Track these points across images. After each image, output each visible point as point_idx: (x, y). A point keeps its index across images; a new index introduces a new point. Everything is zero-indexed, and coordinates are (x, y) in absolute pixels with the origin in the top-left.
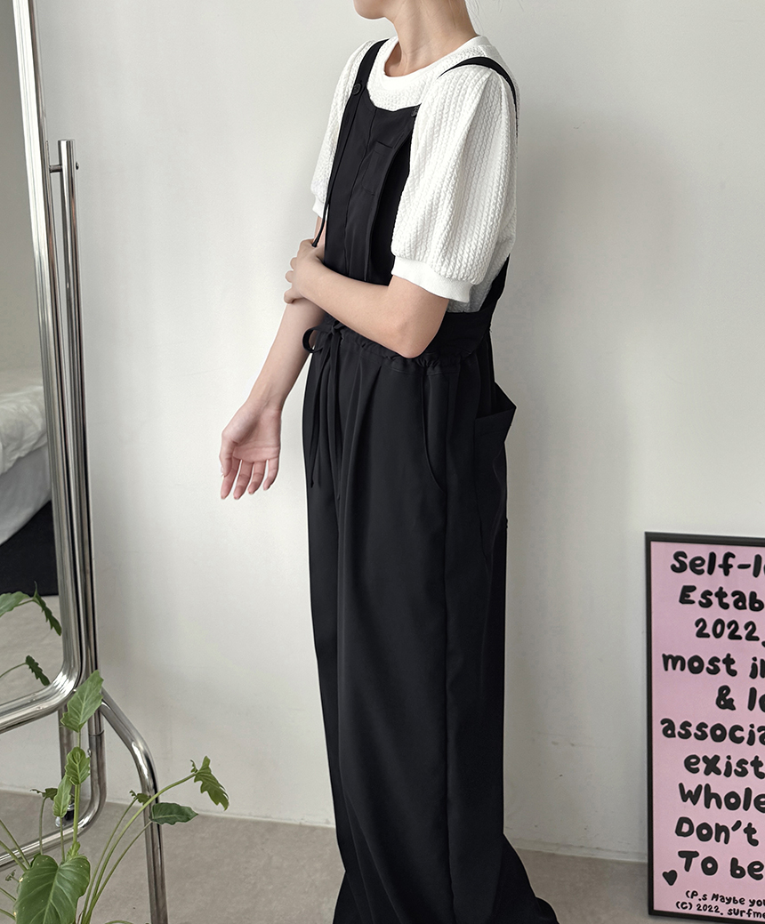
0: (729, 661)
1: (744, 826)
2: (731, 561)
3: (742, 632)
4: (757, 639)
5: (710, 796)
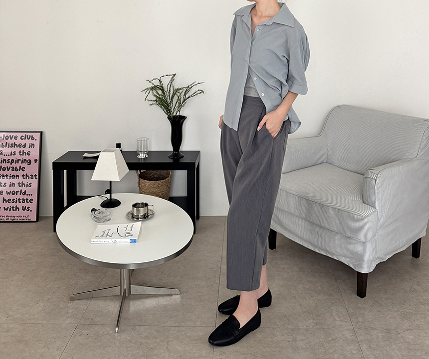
4: (2, 154)
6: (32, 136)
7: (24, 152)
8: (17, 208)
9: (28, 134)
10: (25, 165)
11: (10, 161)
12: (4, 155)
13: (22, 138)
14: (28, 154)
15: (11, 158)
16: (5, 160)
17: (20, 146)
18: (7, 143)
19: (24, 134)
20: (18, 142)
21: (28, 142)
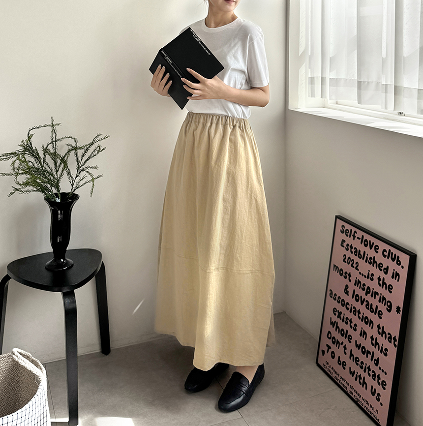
0: (350, 276)
1: (344, 345)
2: (356, 235)
3: (355, 265)
4: (358, 270)
5: (337, 327)
6: (398, 257)
7: (384, 283)
8: (364, 383)
9: (395, 251)
10: (382, 307)
11: (366, 288)
12: (360, 273)
13: (385, 253)
14: (390, 288)
15: (368, 283)
16: (359, 282)
17: (380, 266)
18: (365, 252)
19: (388, 247)
20: (379, 258)
21: (392, 266)
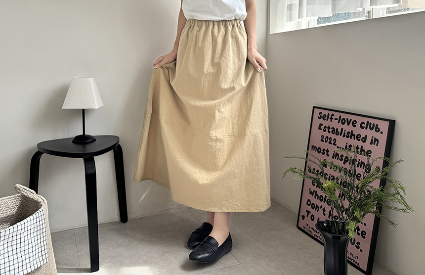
0: (328, 151)
1: (323, 208)
2: (333, 117)
3: (332, 142)
4: (336, 145)
5: (316, 195)
6: (377, 125)
7: (362, 150)
9: (372, 121)
11: (344, 158)
12: (338, 147)
13: (363, 125)
14: (368, 153)
17: (358, 137)
18: (342, 129)
19: (365, 120)
20: (357, 130)
21: (370, 134)
